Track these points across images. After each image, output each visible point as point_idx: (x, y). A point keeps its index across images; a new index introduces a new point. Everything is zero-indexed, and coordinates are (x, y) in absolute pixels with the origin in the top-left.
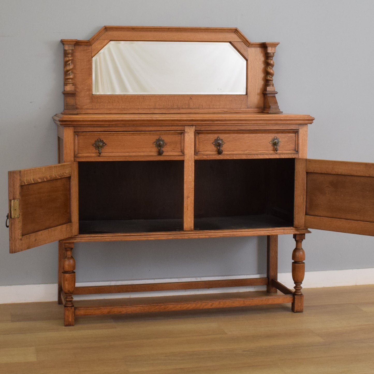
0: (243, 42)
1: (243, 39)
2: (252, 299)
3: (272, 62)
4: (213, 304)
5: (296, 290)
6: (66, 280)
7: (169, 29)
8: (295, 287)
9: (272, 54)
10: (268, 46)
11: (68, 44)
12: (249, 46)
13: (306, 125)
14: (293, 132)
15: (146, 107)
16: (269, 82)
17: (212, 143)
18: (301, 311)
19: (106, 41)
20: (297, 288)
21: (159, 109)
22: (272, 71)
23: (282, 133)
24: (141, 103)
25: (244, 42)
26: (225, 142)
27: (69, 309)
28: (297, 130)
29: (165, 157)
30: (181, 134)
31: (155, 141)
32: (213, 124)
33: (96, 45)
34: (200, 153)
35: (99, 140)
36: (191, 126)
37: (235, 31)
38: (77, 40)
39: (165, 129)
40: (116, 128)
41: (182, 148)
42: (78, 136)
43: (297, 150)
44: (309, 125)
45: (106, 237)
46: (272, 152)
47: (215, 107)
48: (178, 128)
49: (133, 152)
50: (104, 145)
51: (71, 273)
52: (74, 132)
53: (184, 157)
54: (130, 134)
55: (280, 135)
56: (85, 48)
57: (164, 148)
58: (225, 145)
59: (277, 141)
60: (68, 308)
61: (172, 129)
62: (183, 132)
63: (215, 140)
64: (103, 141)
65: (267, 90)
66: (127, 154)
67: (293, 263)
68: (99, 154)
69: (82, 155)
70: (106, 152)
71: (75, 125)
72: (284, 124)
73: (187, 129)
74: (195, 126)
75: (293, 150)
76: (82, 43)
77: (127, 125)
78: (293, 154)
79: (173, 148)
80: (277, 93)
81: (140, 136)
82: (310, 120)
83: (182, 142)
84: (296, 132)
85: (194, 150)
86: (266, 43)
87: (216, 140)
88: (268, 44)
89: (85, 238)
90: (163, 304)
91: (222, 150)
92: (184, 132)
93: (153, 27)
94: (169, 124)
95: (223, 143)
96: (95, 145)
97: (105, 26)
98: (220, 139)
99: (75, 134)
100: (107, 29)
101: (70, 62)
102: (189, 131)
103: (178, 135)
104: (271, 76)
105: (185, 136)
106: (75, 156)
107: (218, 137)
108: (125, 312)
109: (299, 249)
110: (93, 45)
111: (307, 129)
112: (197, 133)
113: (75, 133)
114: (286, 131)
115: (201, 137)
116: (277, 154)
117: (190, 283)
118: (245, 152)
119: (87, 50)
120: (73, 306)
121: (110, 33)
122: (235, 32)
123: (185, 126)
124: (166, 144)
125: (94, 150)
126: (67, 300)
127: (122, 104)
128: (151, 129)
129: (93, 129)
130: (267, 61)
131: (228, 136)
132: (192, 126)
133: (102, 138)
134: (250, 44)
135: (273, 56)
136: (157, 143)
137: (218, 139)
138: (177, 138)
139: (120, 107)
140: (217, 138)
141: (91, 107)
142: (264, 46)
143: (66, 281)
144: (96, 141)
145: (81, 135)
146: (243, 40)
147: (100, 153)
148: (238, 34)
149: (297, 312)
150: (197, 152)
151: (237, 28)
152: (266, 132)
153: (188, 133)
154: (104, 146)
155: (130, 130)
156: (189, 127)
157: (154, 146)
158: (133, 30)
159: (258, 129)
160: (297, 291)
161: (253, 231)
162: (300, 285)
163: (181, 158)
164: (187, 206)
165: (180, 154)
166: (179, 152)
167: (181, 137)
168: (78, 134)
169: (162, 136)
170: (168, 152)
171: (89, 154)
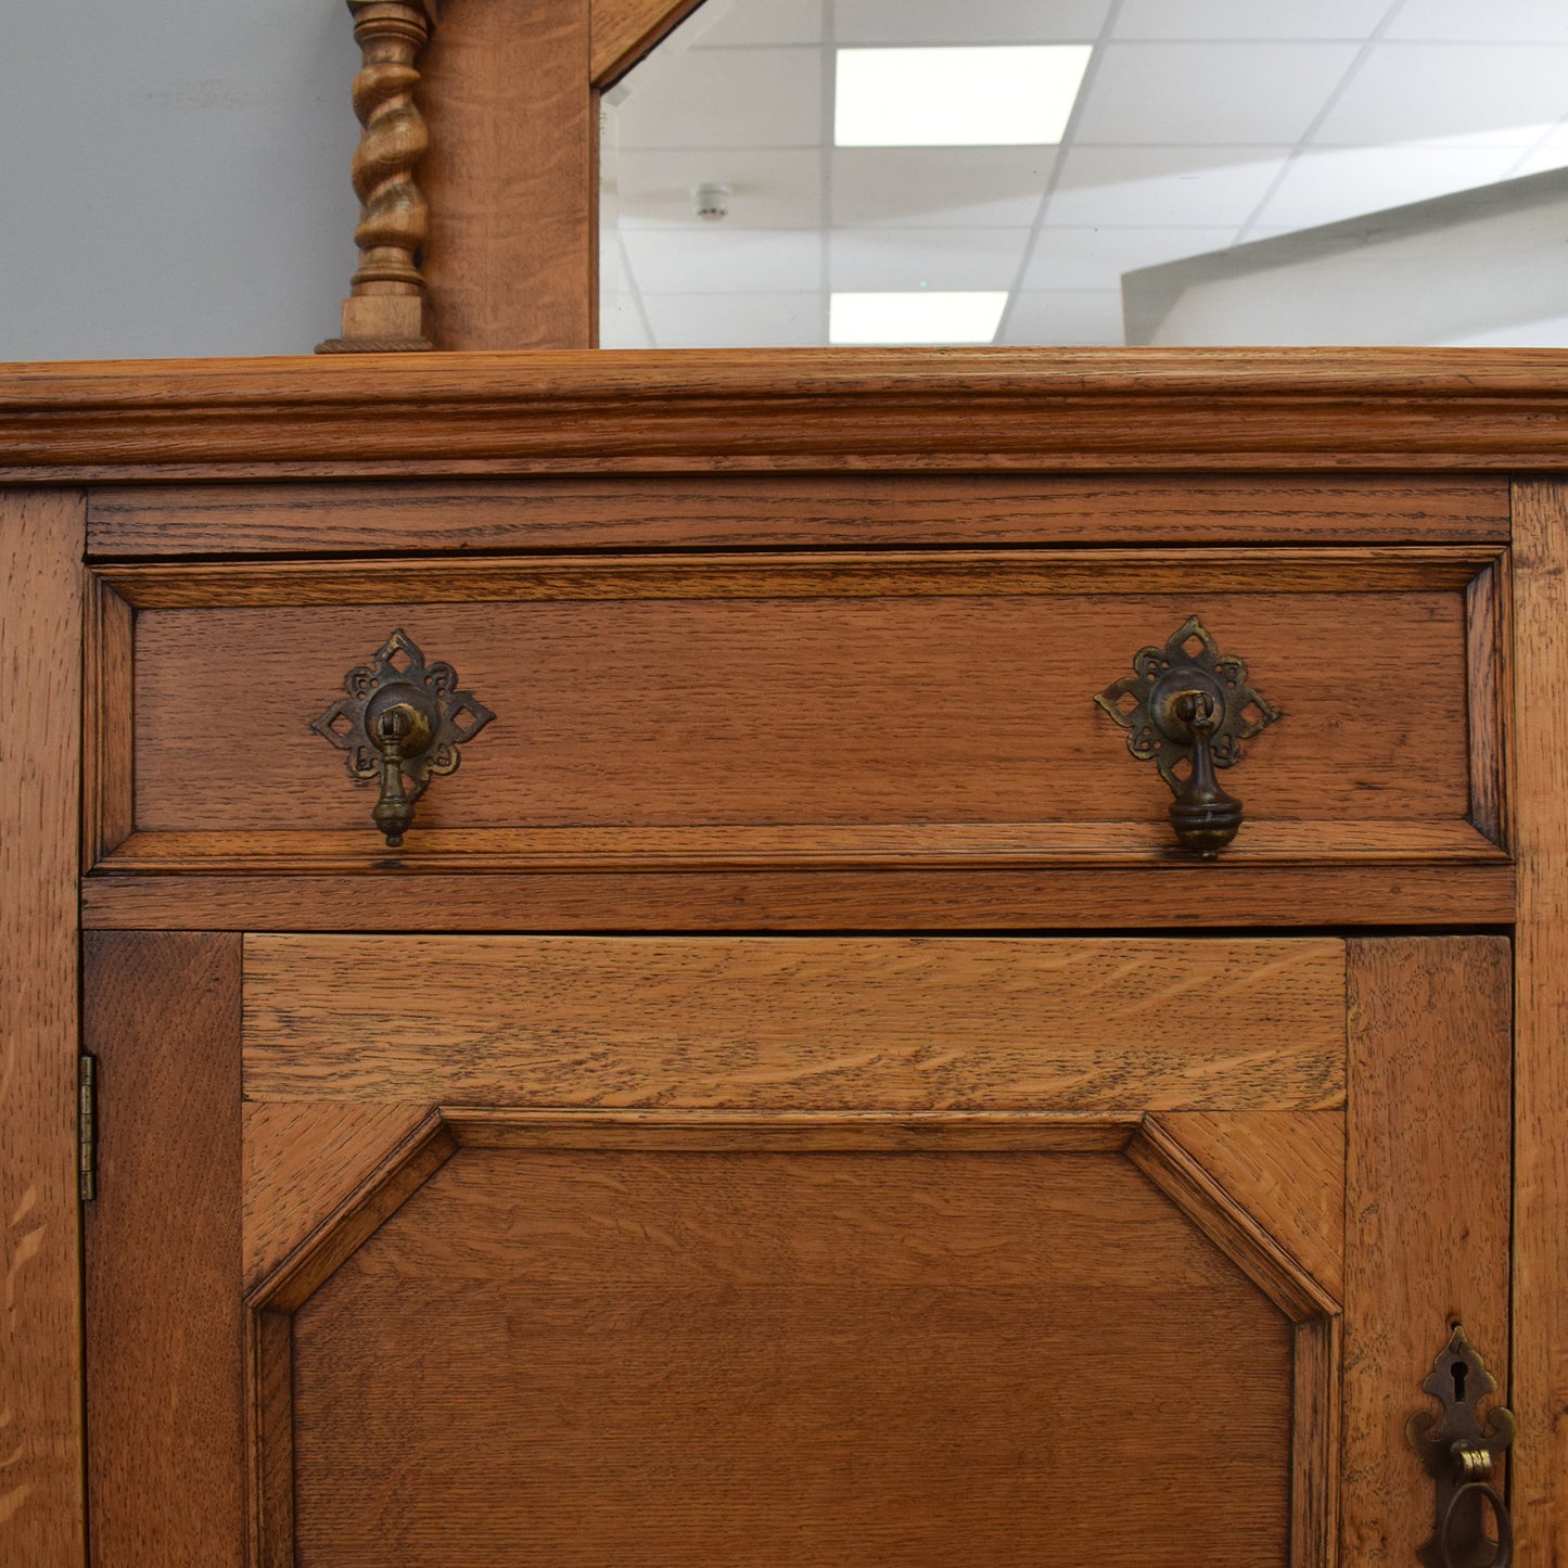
29: (1262, 883)
30: (1461, 591)
31: (1121, 674)
35: (400, 664)
41: (1481, 762)
42: (133, 609)
49: (839, 819)
50: (465, 721)
52: (89, 560)
53: (1511, 890)
54: (799, 585)
57: (1249, 764)
61: (1350, 526)
62: (1492, 564)
64: (444, 670)
66: (758, 843)
68: (379, 841)
69: (184, 847)
70: (487, 811)
71: (89, 475)
73: (1536, 520)
79: (1355, 775)
81: (920, 610)
92: (1501, 553)
96: (340, 724)
99: (103, 583)
101: (397, 102)
102: (1559, 546)
103: (1429, 599)
105: (1524, 615)
113: (99, 573)
123: (1517, 486)
124: (1268, 720)
128: (1077, 521)
136: (1144, 704)
144: (356, 679)
145: (174, 595)
153: (1555, 573)
154: (465, 737)
157: (1118, 737)
163: (1470, 899)
164: (1554, 1532)
165: (1459, 839)
166: (1439, 818)
167: (1466, 622)
168: (140, 580)
169: (1210, 611)
170: (1295, 819)
171: (270, 843)
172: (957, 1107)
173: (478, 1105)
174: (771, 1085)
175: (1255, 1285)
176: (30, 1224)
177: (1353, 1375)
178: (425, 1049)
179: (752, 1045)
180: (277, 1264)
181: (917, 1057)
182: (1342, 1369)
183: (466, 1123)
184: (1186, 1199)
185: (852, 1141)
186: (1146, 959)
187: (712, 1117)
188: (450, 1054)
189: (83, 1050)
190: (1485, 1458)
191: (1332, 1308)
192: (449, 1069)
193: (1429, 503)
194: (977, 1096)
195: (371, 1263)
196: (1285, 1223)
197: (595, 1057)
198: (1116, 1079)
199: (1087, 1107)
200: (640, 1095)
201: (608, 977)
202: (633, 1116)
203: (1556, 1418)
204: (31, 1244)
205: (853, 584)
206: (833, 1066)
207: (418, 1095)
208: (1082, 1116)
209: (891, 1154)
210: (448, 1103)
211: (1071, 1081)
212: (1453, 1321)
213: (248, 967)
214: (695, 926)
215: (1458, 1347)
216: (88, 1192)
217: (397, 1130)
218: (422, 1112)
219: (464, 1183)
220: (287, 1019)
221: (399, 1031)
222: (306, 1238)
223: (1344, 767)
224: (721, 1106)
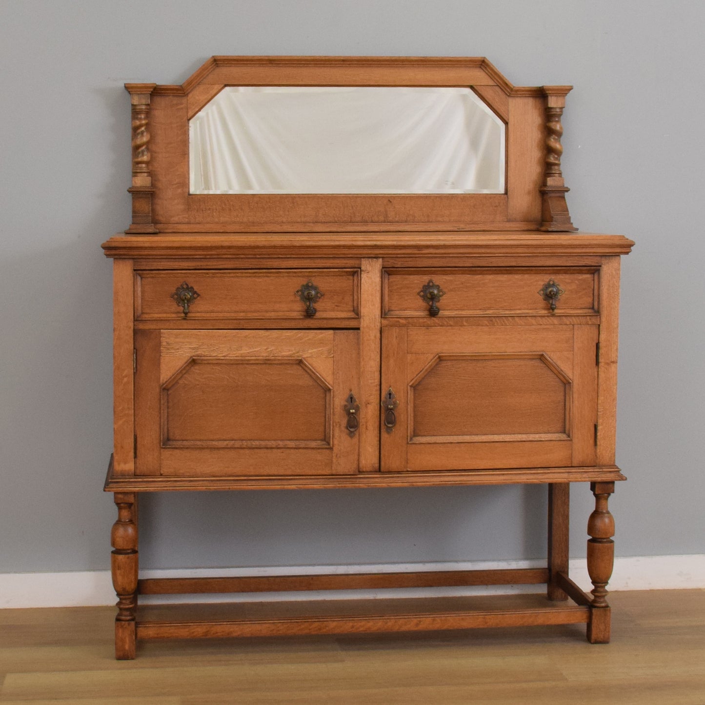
0: (498, 86)
1: (497, 80)
2: (503, 614)
3: (558, 127)
4: (420, 621)
5: (596, 596)
6: (119, 567)
7: (343, 61)
8: (593, 592)
9: (558, 110)
10: (548, 95)
11: (138, 93)
12: (510, 93)
13: (618, 258)
14: (589, 270)
15: (299, 220)
16: (553, 167)
17: (418, 294)
18: (605, 642)
19: (217, 87)
20: (596, 594)
21: (324, 222)
22: (558, 146)
23: (566, 272)
24: (288, 211)
25: (500, 87)
26: (445, 290)
27: (124, 625)
28: (598, 268)
29: (320, 321)
30: (353, 275)
31: (299, 288)
32: (418, 254)
33: (196, 95)
34: (392, 313)
35: (185, 286)
36: (374, 258)
37: (480, 63)
38: (155, 84)
39: (320, 265)
40: (220, 263)
41: (356, 303)
42: (142, 278)
43: (596, 307)
44: (622, 256)
45: (198, 483)
46: (544, 312)
47: (440, 219)
48: (347, 263)
49: (255, 311)
50: (195, 296)
51: (128, 553)
52: (135, 270)
53: (360, 323)
54: (249, 275)
55: (561, 277)
56: (175, 102)
57: (319, 303)
58: (444, 297)
59: (555, 290)
60: (123, 622)
61: (336, 265)
62: (357, 272)
63: (424, 286)
64: (192, 288)
65: (548, 185)
67: (589, 541)
68: (183, 315)
69: (151, 316)
70: (199, 310)
71: (135, 257)
72: (570, 255)
73: (365, 264)
74: (382, 257)
75: (590, 308)
76: (167, 92)
77: (242, 256)
78: (588, 318)
79: (336, 304)
80: (567, 191)
81: (267, 279)
82: (626, 247)
83: (355, 291)
84: (595, 270)
85: (379, 309)
86: (545, 88)
87: (427, 287)
88: (549, 90)
89: (156, 483)
90: (317, 620)
91: (439, 307)
92: (359, 270)
93: (312, 58)
94: (329, 254)
95: (441, 293)
96: (176, 296)
97: (213, 57)
98: (434, 286)
99: (137, 274)
100: (217, 62)
101: (143, 129)
102: (369, 268)
103: (347, 277)
104: (556, 156)
105: (362, 280)
106: (135, 319)
107: (431, 281)
108: (239, 633)
109: (602, 513)
110: (190, 95)
111: (619, 264)
112: (387, 272)
113: (136, 272)
114: (574, 270)
115: (394, 281)
116: (553, 315)
117: (387, 575)
118: (488, 312)
119: (177, 104)
120: (132, 620)
121: (224, 70)
122: (482, 67)
123: (362, 259)
124: (322, 296)
125: (174, 307)
126: (122, 606)
127: (250, 213)
128: (292, 265)
129: (171, 264)
130: (547, 124)
131: (451, 278)
132: (376, 258)
133: (191, 281)
134: (512, 90)
135: (560, 115)
136: (303, 293)
137: (431, 284)
138: (344, 283)
139: (245, 220)
140: (429, 283)
141: (187, 220)
142: (541, 94)
143: (119, 569)
144: (178, 289)
145: (148, 276)
146: (498, 82)
147: (186, 314)
148: (488, 71)
149: (597, 642)
150: (387, 311)
151: (485, 58)
152: (532, 270)
153: (368, 272)
154: (195, 298)
155: (247, 266)
156: (370, 260)
157: (298, 298)
158: (272, 64)
159: (514, 264)
160: (598, 600)
161: (503, 474)
162: (604, 586)
163: (353, 324)
164: (366, 423)
165: (352, 315)
166: (349, 311)
167: (354, 280)
168: (143, 274)
169: (313, 279)
170: (326, 311)
171: (165, 315)
172: (273, 357)
173: (198, 356)
174: (244, 353)
175: (320, 385)
176: (126, 376)
177: (334, 399)
178: (190, 348)
179: (241, 347)
180: (166, 382)
181: (267, 349)
182: (333, 398)
183: (196, 359)
184: (309, 371)
185: (257, 362)
186: (302, 334)
187: (235, 358)
188: (193, 349)
189: (134, 349)
190: (354, 411)
191: (331, 388)
192: (194, 351)
193: (348, 262)
194: (276, 355)
195: (181, 382)
196: (324, 375)
197: (217, 349)
198: (298, 352)
199: (293, 357)
200: (224, 355)
201: (219, 336)
202: (223, 358)
203: (366, 405)
204: (125, 380)
205: (257, 275)
206: (254, 350)
207: (189, 355)
208: (292, 358)
209: (263, 364)
210: (194, 356)
211: (291, 352)
212: (351, 390)
213: (161, 335)
214: (231, 328)
215: (351, 395)
216: (135, 371)
217: (185, 360)
218: (189, 358)
219: (196, 369)
220: (168, 343)
221: (186, 345)
222: (171, 378)
223: (334, 303)
224: (236, 357)
